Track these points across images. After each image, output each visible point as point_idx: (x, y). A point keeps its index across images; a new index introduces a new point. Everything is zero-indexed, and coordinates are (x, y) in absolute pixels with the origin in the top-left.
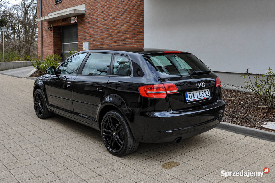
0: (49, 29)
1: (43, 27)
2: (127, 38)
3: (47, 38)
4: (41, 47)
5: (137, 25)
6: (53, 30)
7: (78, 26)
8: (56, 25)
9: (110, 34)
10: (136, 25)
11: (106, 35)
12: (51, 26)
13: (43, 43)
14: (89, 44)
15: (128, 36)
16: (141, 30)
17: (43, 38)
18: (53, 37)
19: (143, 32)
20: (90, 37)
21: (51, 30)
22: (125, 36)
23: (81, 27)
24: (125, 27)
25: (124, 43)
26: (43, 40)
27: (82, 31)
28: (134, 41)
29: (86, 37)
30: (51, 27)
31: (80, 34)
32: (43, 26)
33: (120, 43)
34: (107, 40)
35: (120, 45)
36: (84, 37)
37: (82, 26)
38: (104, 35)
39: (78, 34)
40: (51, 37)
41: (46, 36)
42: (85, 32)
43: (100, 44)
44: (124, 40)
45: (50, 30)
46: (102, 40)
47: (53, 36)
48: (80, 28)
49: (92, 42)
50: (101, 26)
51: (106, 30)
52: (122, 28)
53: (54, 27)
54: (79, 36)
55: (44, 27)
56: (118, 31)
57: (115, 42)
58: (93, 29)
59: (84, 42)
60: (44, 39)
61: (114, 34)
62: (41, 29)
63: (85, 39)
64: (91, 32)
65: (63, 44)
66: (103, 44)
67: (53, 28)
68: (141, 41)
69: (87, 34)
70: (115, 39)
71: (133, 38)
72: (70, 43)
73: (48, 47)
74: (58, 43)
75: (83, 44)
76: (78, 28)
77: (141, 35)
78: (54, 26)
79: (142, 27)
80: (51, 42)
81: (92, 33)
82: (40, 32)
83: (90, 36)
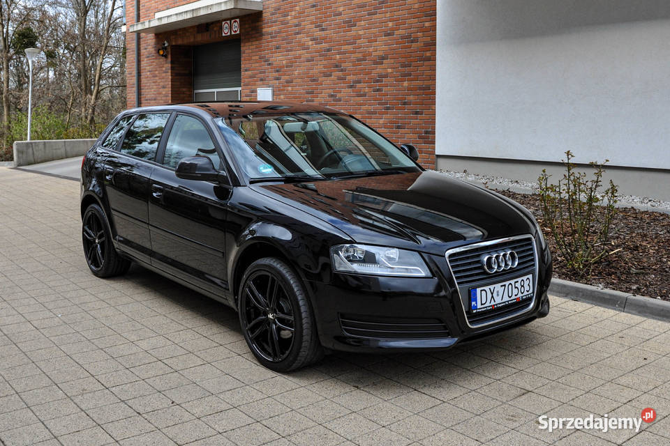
0: (158, 52)
1: (142, 48)
2: (386, 76)
3: (154, 77)
4: (136, 99)
5: (415, 41)
6: (169, 56)
7: (242, 45)
8: (180, 42)
9: (337, 66)
10: (412, 42)
11: (324, 67)
12: (164, 44)
13: (142, 91)
14: (273, 91)
15: (390, 70)
16: (428, 54)
17: (142, 77)
18: (170, 74)
19: (433, 59)
20: (276, 74)
21: (166, 56)
22: (379, 69)
23: (251, 47)
24: (380, 47)
25: (378, 90)
26: (142, 82)
27: (254, 58)
28: (406, 84)
29: (264, 72)
30: (166, 48)
31: (247, 66)
32: (143, 46)
33: (367, 90)
34: (327, 81)
35: (364, 95)
36: (261, 73)
37: (254, 43)
38: (319, 67)
39: (242, 66)
40: (164, 74)
41: (150, 71)
42: (263, 59)
43: (307, 93)
44: (378, 81)
45: (162, 55)
46: (314, 80)
47: (170, 71)
48: (247, 50)
49: (283, 86)
50: (310, 43)
51: (325, 54)
52: (371, 49)
53: (173, 47)
54: (246, 70)
55: (146, 49)
56: (360, 56)
57: (351, 87)
58: (288, 51)
59: (260, 86)
60: (143, 80)
61: (347, 65)
62: (135, 52)
63: (262, 80)
64: (279, 59)
65: (196, 91)
66: (315, 91)
67: (169, 50)
68: (426, 83)
69: (270, 64)
70: (351, 78)
71: (405, 76)
72: (215, 90)
73: (155, 100)
74: (184, 90)
75: (256, 92)
76: (242, 49)
77: (428, 68)
78: (174, 44)
79: (432, 45)
80: (164, 87)
81: (284, 62)
82: (133, 62)
83: (278, 71)
